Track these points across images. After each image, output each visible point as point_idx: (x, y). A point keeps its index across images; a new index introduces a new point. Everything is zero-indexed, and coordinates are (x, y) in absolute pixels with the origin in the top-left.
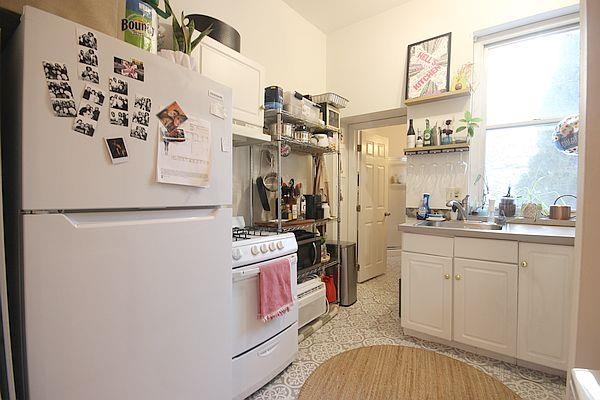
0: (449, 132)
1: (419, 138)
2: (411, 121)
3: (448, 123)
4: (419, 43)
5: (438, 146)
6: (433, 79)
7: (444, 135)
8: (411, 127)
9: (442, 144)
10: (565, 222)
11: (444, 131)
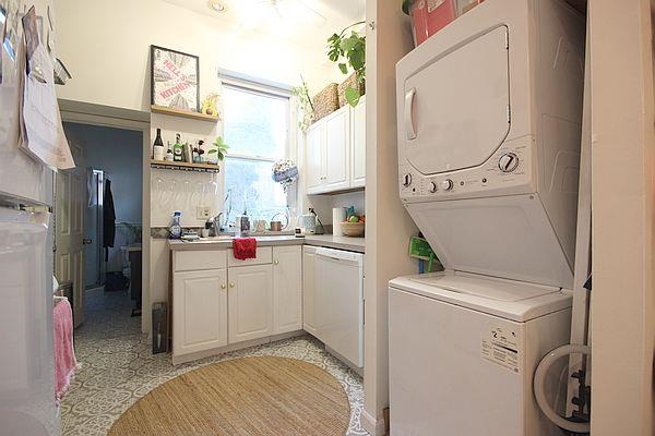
0: (202, 152)
1: (169, 151)
2: (159, 131)
3: (201, 143)
4: (165, 50)
5: (190, 163)
6: (182, 93)
7: (196, 154)
8: (159, 137)
9: (194, 162)
10: (279, 233)
11: (196, 150)
